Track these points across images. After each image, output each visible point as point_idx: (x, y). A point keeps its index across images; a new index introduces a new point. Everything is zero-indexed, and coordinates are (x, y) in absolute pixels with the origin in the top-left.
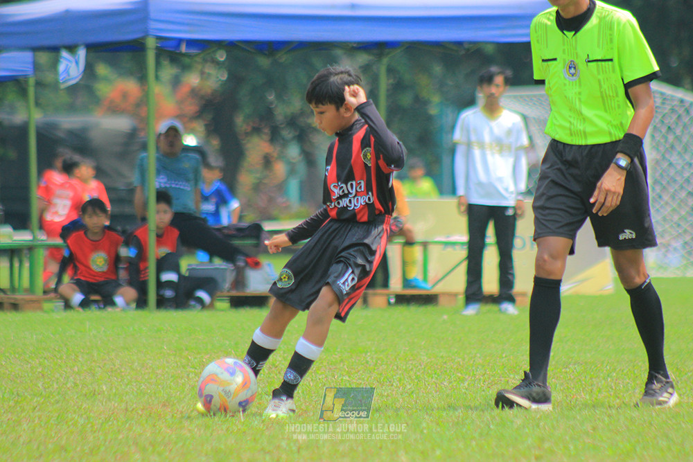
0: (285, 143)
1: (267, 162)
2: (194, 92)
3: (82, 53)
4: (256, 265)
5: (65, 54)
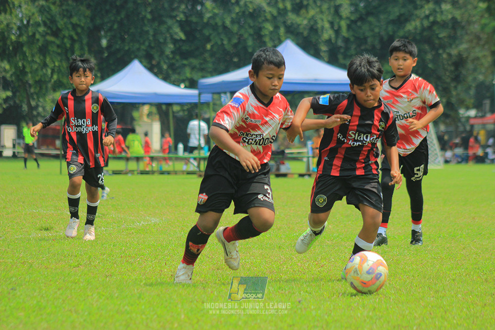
3: (228, 95)
4: (283, 163)
5: (223, 95)
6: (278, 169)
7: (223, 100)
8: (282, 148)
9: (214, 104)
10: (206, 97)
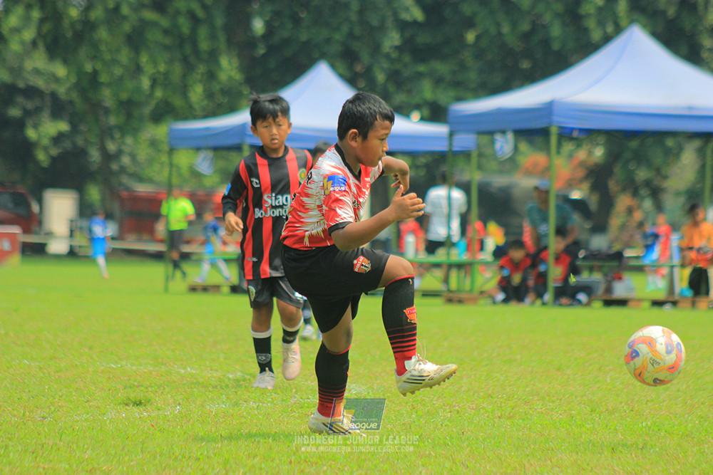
0: (642, 198)
1: (630, 211)
2: (582, 164)
3: (510, 136)
4: (620, 278)
5: (498, 137)
6: (609, 290)
7: (498, 146)
8: (617, 247)
9: (481, 155)
10: (465, 141)
